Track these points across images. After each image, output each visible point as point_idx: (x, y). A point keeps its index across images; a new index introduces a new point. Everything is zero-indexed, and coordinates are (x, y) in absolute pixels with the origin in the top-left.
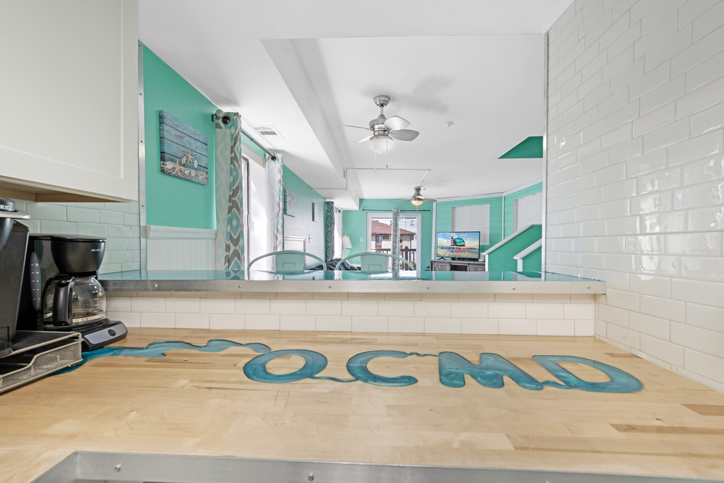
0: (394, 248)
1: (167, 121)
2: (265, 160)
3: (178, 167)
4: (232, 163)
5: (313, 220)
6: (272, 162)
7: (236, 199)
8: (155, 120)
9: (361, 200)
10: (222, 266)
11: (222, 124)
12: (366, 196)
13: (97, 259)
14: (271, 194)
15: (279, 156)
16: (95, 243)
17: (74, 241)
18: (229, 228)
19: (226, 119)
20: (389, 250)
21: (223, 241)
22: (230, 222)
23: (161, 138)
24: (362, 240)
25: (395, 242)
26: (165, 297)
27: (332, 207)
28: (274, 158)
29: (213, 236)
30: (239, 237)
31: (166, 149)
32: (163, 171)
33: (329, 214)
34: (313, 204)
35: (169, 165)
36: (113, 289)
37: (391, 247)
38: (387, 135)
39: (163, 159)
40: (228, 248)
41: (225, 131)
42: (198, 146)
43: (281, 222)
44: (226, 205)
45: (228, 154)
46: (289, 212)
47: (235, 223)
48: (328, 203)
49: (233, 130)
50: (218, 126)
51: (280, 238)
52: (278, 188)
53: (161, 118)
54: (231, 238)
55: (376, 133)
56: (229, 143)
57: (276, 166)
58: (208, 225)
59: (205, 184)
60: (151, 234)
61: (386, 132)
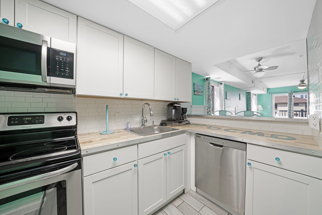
0: (290, 110)
1: (195, 85)
2: (219, 85)
3: (197, 93)
4: (208, 89)
5: (240, 100)
6: (221, 85)
7: (209, 98)
8: (193, 85)
9: (268, 89)
10: (206, 113)
11: (206, 81)
12: (270, 87)
13: (186, 111)
14: (221, 94)
15: (223, 83)
16: (186, 109)
17: (184, 108)
18: (208, 105)
19: (207, 79)
20: (287, 111)
21: (207, 108)
22: (208, 103)
23: (194, 88)
24: (269, 106)
25: (290, 107)
26: (195, 118)
27: (250, 94)
28: (221, 84)
29: (204, 107)
30: (210, 107)
31: (195, 90)
32: (194, 94)
33: (249, 97)
34: (240, 94)
35: (195, 93)
36: (189, 116)
37: (288, 110)
38: (262, 71)
39: (194, 92)
40: (208, 110)
41: (207, 82)
42: (201, 87)
43: (224, 102)
44: (207, 99)
45: (207, 87)
46: (228, 98)
47: (209, 104)
48: (248, 93)
49: (208, 82)
50: (205, 81)
51: (224, 107)
52: (223, 92)
53: (194, 84)
54: (208, 107)
55: (257, 71)
56: (208, 85)
57: (222, 86)
58: (203, 104)
59: (202, 95)
60: (193, 107)
61: (261, 70)
